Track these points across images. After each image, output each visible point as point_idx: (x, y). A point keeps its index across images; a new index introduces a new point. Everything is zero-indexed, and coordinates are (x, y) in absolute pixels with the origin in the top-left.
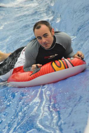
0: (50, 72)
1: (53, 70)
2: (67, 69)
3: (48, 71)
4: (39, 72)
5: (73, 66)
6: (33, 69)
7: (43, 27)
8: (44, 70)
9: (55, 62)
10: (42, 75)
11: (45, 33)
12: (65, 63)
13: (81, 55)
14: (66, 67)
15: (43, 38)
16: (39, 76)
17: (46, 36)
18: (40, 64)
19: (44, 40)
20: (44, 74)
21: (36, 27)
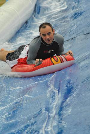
0: (50, 65)
1: (52, 64)
2: (62, 63)
3: (49, 64)
4: (41, 64)
5: (67, 61)
6: (36, 62)
7: (48, 27)
8: (45, 63)
9: (53, 58)
10: (43, 67)
11: (49, 32)
12: (61, 58)
13: (71, 54)
14: (62, 61)
15: (47, 35)
16: (41, 68)
17: (50, 34)
18: (42, 59)
19: (47, 37)
20: (45, 67)
21: (42, 27)
